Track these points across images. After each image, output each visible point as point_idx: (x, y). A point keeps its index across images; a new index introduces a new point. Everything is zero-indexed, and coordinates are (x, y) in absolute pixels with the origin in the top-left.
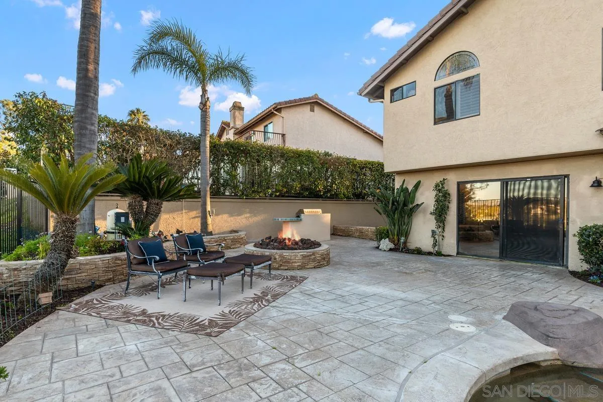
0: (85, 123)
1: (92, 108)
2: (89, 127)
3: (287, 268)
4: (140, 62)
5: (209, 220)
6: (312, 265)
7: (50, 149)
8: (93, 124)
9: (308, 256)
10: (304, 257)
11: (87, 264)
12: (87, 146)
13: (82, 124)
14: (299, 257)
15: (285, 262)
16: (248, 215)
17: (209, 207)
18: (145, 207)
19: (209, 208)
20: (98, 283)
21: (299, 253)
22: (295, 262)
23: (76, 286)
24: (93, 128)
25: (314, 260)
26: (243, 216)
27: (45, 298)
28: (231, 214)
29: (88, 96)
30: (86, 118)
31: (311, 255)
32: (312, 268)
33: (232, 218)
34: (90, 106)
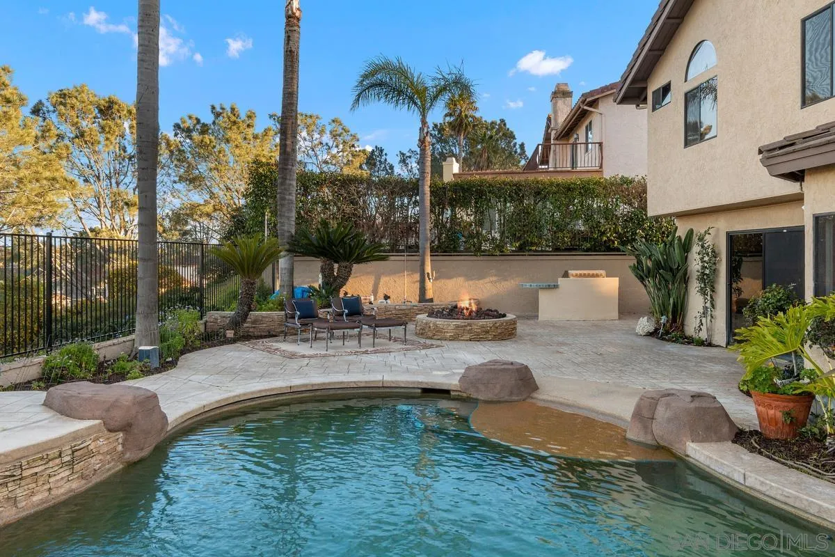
0: (284, 194)
1: (290, 180)
2: (287, 197)
3: (439, 337)
4: (358, 100)
5: (429, 284)
6: (468, 336)
7: (272, 213)
8: (290, 194)
9: (462, 327)
10: (457, 327)
11: (266, 317)
12: (286, 214)
13: (282, 195)
14: (452, 327)
15: (437, 332)
16: (494, 279)
17: (430, 268)
18: (336, 270)
19: (428, 269)
20: (274, 333)
21: (452, 322)
22: (447, 332)
23: (259, 334)
24: (291, 197)
25: (470, 332)
26: (487, 280)
27: (230, 334)
28: (468, 277)
29: (286, 169)
30: (285, 189)
31: (465, 326)
32: (467, 340)
33: (471, 282)
34: (288, 178)
